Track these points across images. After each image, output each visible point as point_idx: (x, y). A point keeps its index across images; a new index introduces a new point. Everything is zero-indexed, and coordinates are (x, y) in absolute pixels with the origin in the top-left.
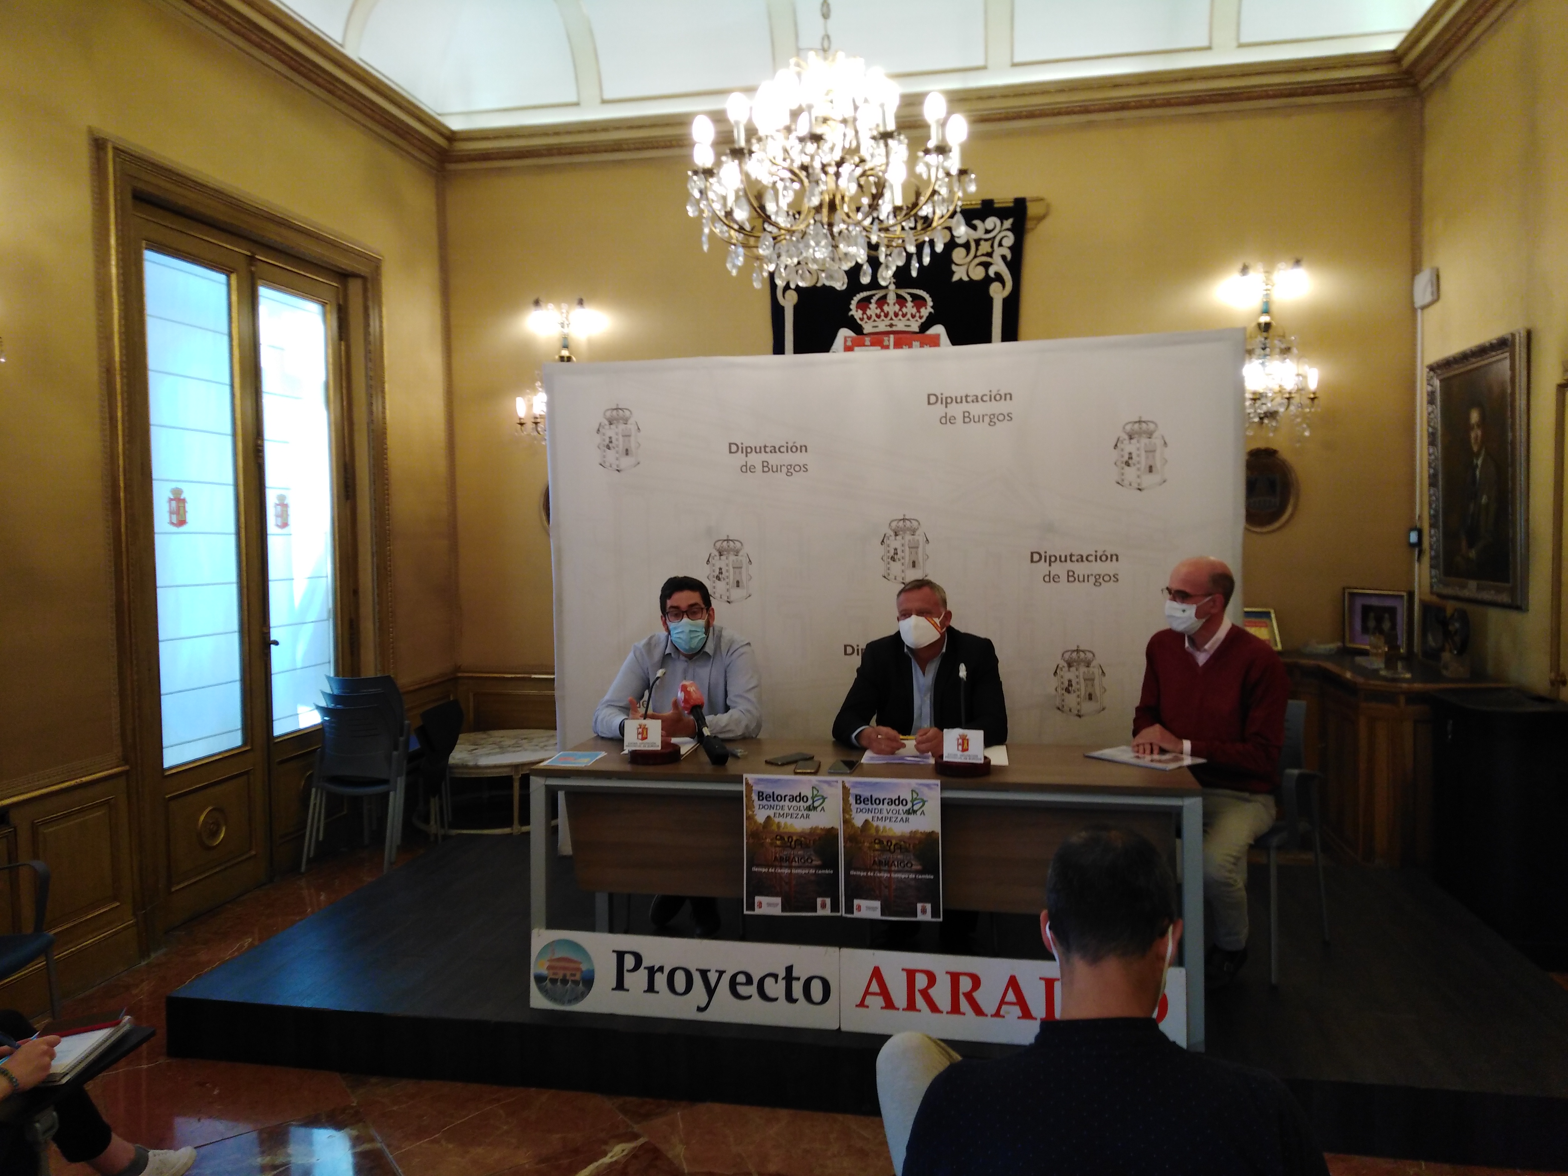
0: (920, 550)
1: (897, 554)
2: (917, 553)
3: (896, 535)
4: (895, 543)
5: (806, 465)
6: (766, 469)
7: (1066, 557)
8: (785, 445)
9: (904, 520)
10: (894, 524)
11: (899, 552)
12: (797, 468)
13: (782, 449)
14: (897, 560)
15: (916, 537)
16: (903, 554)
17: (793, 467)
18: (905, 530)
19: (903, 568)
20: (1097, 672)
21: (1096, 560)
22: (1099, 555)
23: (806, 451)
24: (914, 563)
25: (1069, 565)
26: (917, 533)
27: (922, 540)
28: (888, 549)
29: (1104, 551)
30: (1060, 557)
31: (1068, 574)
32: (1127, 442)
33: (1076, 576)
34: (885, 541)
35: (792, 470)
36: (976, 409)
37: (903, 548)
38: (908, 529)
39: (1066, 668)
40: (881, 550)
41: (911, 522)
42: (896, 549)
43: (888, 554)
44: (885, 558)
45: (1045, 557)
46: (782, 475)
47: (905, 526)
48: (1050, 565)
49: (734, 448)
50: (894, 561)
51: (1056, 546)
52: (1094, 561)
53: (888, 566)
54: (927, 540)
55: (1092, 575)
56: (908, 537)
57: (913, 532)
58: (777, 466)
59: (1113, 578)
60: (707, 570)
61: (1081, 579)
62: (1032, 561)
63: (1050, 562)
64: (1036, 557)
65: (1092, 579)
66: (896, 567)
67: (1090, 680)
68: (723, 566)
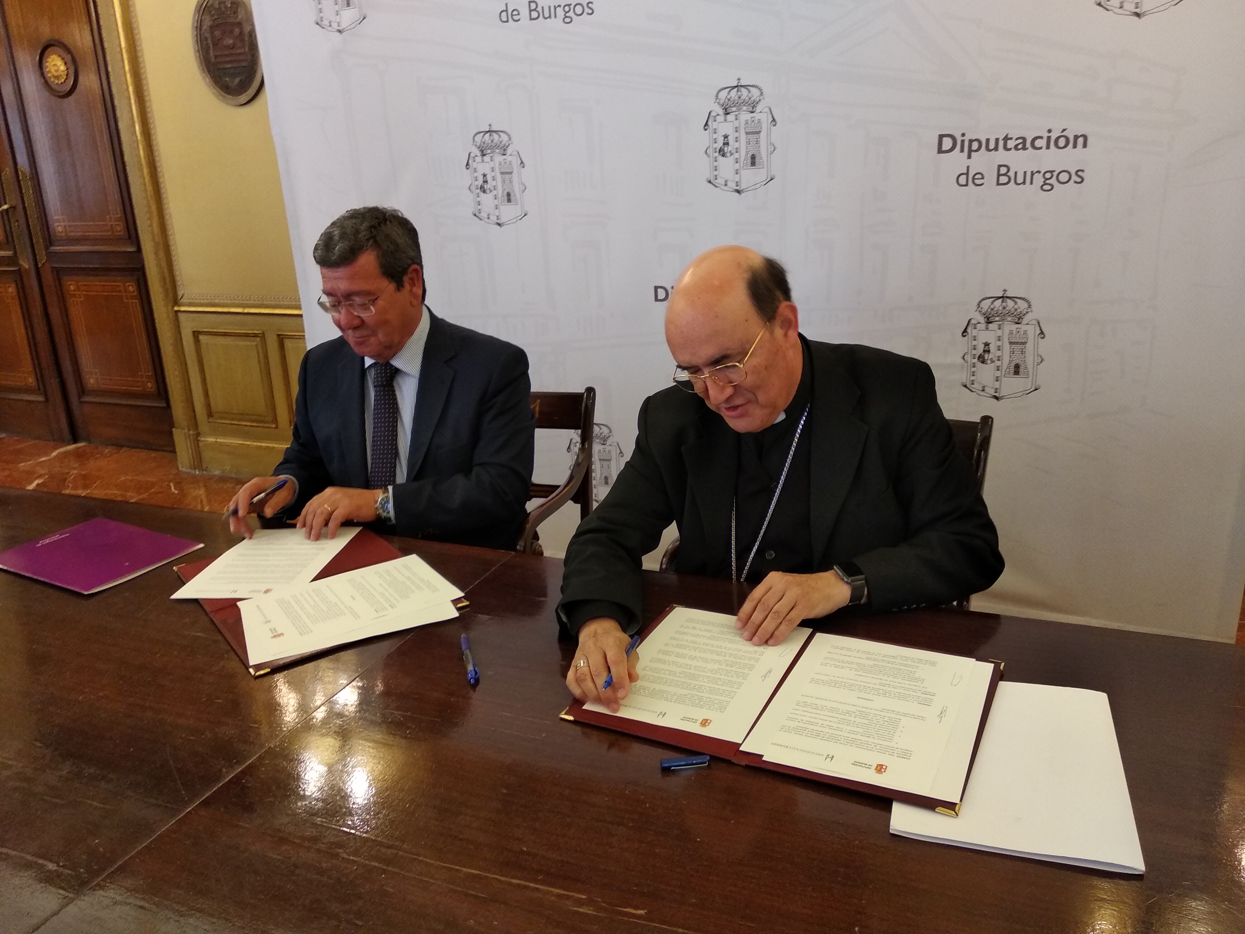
2: (757, 142)
7: (997, 140)
20: (1032, 331)
21: (1048, 147)
22: (1054, 136)
25: (1001, 157)
27: (765, 119)
29: (1064, 130)
30: (988, 140)
31: (999, 170)
33: (1012, 174)
39: (983, 326)
42: (726, 137)
45: (963, 141)
48: (969, 157)
52: (1044, 147)
55: (1039, 172)
59: (1074, 178)
60: (466, 178)
61: (1020, 180)
62: (940, 151)
63: (970, 151)
64: (947, 143)
65: (1039, 179)
66: (726, 165)
67: (1019, 344)
68: (488, 171)
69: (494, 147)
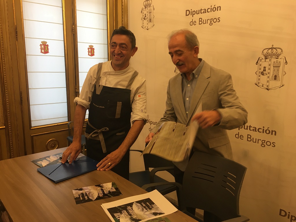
1: (265, 70)
3: (266, 58)
4: (265, 64)
5: (220, 18)
6: (201, 23)
8: (210, 7)
9: (272, 48)
10: (265, 51)
11: (267, 69)
12: (215, 20)
13: (209, 10)
14: (265, 74)
15: (279, 60)
16: (269, 71)
17: (213, 20)
18: (272, 55)
19: (268, 79)
23: (220, 10)
24: (276, 76)
26: (280, 57)
28: (260, 67)
34: (259, 62)
35: (212, 22)
37: (270, 67)
38: (274, 55)
40: (256, 68)
41: (277, 50)
43: (260, 71)
44: (258, 73)
46: (207, 25)
47: (272, 52)
49: (187, 13)
50: (263, 75)
53: (259, 78)
54: (286, 62)
56: (274, 60)
57: (277, 56)
58: (206, 20)
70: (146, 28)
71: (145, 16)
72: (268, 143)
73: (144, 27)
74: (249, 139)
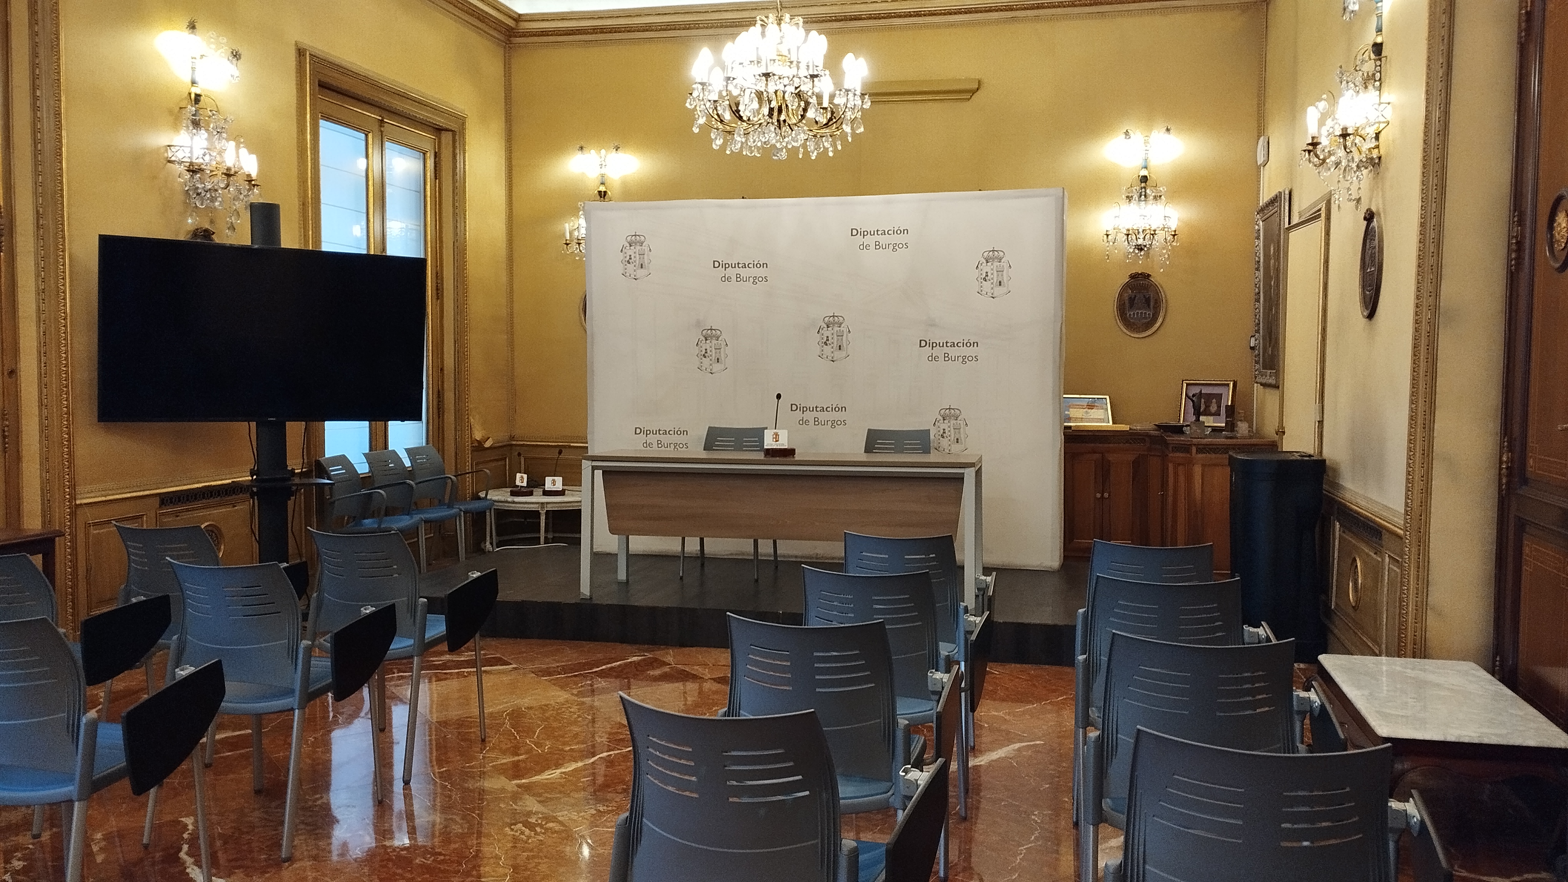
0: (844, 338)
1: (828, 340)
2: (842, 339)
3: (828, 327)
4: (827, 333)
5: (767, 277)
6: (739, 279)
7: (943, 343)
8: (752, 262)
9: (833, 316)
10: (827, 319)
11: (830, 339)
12: (760, 279)
13: (750, 266)
14: (828, 345)
15: (841, 329)
16: (832, 341)
17: (758, 278)
18: (834, 323)
19: (832, 350)
20: (962, 423)
21: (963, 346)
22: (965, 342)
23: (767, 267)
24: (840, 346)
25: (945, 349)
26: (843, 326)
27: (845, 330)
28: (822, 336)
29: (969, 340)
30: (939, 343)
31: (945, 355)
32: (985, 264)
33: (950, 357)
34: (820, 331)
35: (756, 280)
36: (884, 240)
37: (832, 336)
38: (836, 323)
39: (942, 422)
41: (838, 318)
42: (827, 337)
43: (822, 341)
44: (820, 343)
45: (929, 343)
46: (750, 284)
47: (834, 321)
48: (932, 349)
49: (716, 264)
50: (826, 345)
51: (937, 337)
53: (822, 349)
54: (849, 331)
55: (961, 356)
56: (836, 329)
57: (840, 325)
58: (747, 277)
59: (974, 359)
60: (696, 350)
61: (953, 359)
62: (920, 346)
63: (933, 347)
64: (923, 343)
65: (961, 359)
66: (827, 350)
67: (957, 429)
68: (708, 348)
69: (711, 337)
70: (632, 276)
71: (630, 259)
72: (839, 423)
73: (628, 274)
74: (817, 423)
